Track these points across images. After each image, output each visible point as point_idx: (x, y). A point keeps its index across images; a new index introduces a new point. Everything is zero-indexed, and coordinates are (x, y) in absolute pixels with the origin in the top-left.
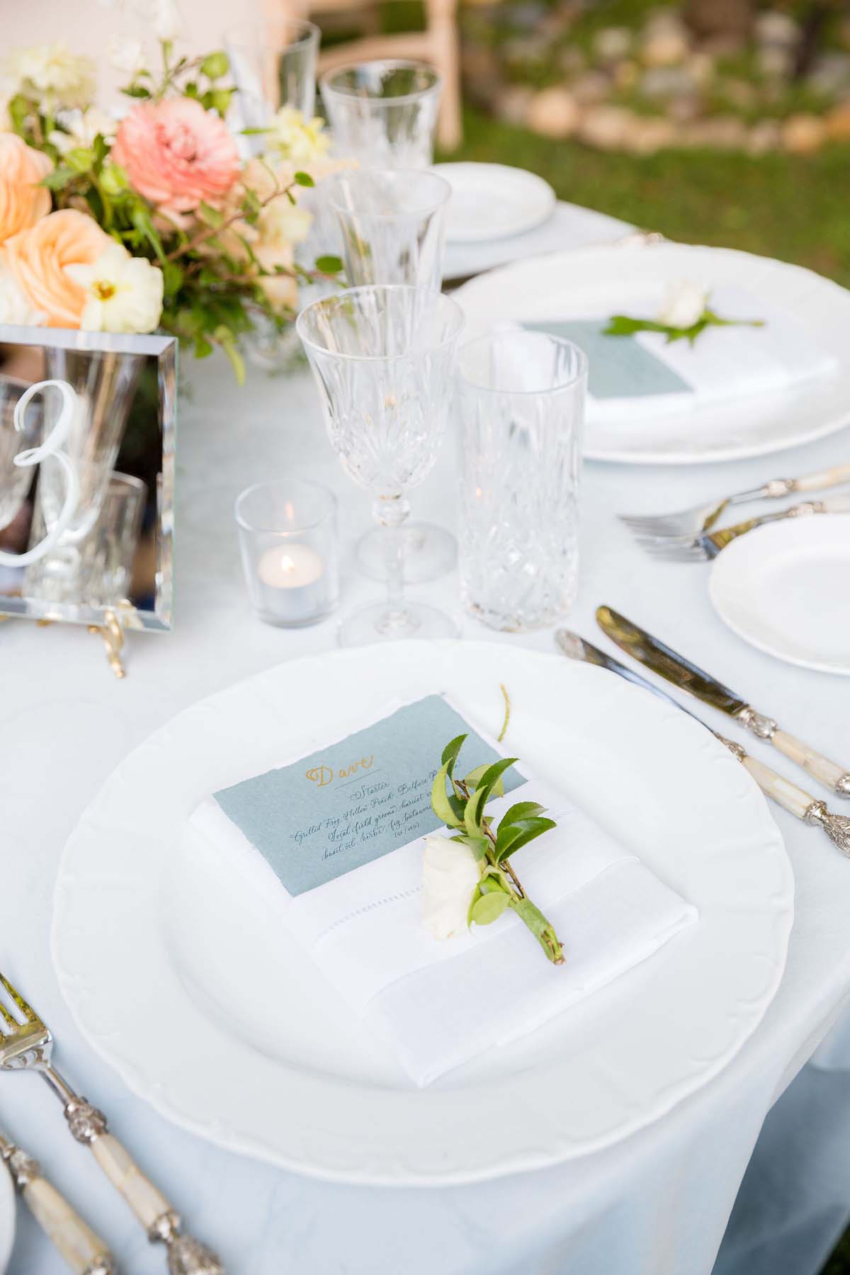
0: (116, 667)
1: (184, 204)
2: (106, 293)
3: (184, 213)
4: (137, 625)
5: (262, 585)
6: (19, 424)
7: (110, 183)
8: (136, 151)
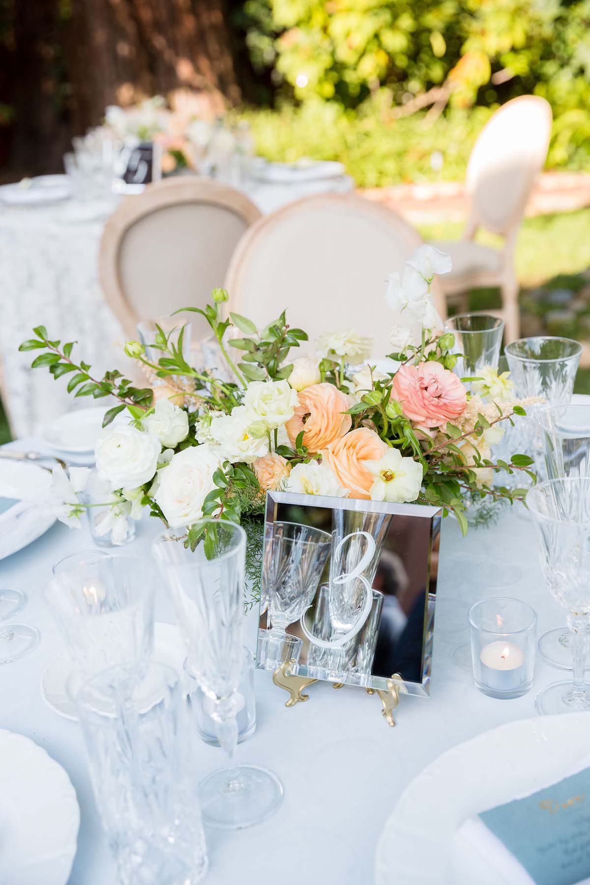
0: (389, 719)
1: (433, 423)
2: (388, 477)
3: (432, 429)
4: (404, 691)
5: (483, 667)
6: (337, 559)
7: (391, 411)
8: (406, 393)
